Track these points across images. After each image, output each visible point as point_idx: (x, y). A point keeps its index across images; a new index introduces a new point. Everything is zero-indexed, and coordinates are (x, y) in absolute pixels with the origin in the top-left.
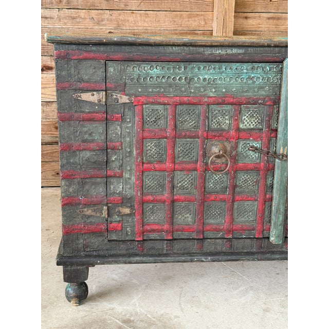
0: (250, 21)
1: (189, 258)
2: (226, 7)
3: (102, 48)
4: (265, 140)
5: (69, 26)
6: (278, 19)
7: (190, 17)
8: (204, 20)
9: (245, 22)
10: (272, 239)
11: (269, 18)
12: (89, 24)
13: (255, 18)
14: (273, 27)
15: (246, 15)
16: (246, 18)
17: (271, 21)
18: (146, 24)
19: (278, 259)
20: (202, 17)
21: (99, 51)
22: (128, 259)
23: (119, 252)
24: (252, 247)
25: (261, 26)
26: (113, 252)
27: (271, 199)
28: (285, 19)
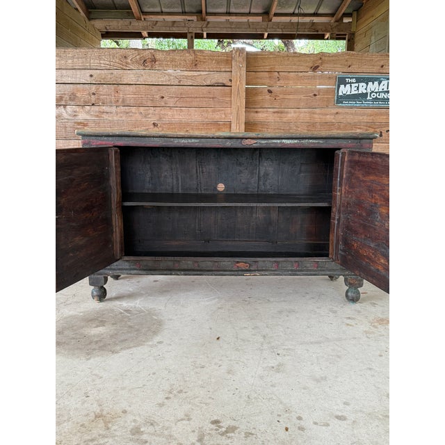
0: (260, 115)
1: (170, 272)
2: (239, 104)
5: (124, 118)
6: (282, 112)
7: (213, 111)
8: (225, 114)
9: (256, 115)
11: (274, 112)
12: (138, 117)
13: (263, 112)
14: (278, 119)
15: (256, 110)
16: (257, 112)
17: (276, 114)
18: (181, 117)
20: (223, 112)
22: (129, 272)
23: (124, 267)
24: (212, 267)
25: (268, 118)
26: (120, 267)
28: (287, 113)
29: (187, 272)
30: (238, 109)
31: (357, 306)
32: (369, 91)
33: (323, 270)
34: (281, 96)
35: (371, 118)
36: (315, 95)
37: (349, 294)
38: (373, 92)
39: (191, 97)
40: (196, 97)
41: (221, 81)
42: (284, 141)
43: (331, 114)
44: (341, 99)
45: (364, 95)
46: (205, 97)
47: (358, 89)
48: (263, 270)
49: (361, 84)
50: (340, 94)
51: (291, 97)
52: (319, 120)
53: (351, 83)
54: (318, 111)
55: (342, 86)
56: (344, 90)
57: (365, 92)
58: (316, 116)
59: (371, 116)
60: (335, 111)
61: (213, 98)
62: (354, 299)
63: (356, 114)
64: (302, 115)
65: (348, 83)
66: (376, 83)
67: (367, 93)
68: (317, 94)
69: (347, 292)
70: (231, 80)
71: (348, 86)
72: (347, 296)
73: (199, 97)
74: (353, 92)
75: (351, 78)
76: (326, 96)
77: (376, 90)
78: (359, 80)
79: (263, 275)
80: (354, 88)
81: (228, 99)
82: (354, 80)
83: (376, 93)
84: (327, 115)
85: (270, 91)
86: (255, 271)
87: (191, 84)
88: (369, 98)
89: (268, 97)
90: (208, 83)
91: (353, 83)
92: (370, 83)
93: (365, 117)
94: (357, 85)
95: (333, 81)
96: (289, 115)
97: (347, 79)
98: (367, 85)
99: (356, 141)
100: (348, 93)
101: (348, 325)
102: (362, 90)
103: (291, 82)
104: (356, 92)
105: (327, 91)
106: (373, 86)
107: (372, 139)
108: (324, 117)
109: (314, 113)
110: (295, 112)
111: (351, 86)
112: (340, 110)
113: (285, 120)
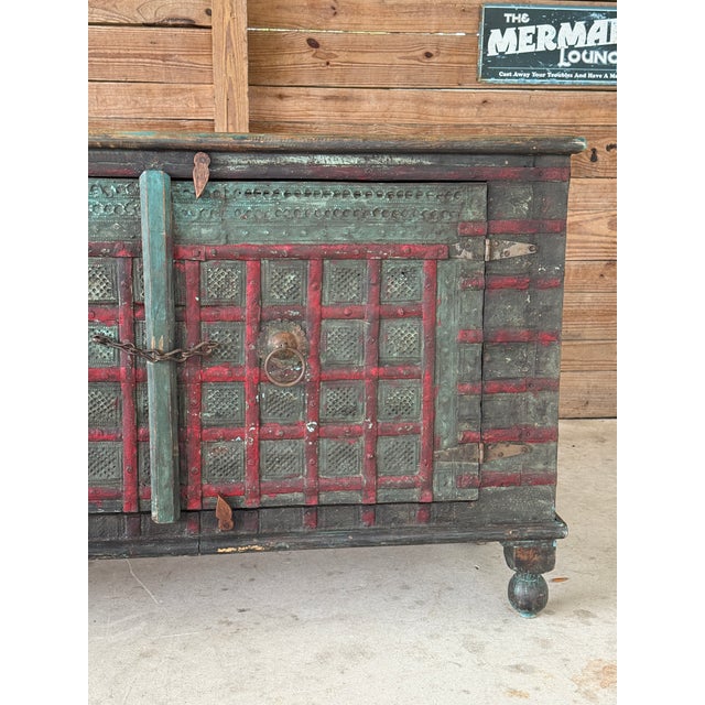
0: (289, 104)
2: (230, 75)
6: (346, 99)
7: (167, 93)
8: (197, 100)
9: (279, 103)
10: (154, 514)
11: (326, 98)
13: (298, 96)
14: (336, 116)
15: (279, 91)
16: (281, 97)
17: (330, 103)
19: (169, 553)
20: (192, 95)
24: (120, 531)
25: (311, 113)
27: (146, 438)
28: (359, 99)
30: (231, 86)
31: (540, 624)
32: (562, 46)
33: (445, 528)
34: (343, 57)
35: (568, 114)
36: (428, 55)
37: (518, 590)
38: (572, 48)
39: (105, 55)
40: (119, 56)
41: (183, 13)
43: (471, 105)
44: (495, 66)
45: (552, 57)
46: (140, 56)
47: (535, 40)
48: (272, 535)
49: (543, 28)
50: (492, 52)
51: (366, 58)
52: (440, 120)
53: (517, 25)
54: (436, 95)
55: (496, 33)
56: (501, 42)
57: (552, 47)
58: (433, 109)
59: (568, 108)
60: (477, 95)
61: (164, 58)
62: (533, 605)
63: (531, 105)
64: (396, 106)
65: (511, 25)
66: (580, 25)
67: (557, 52)
68: (433, 51)
69: (512, 584)
70: (209, 12)
71: (510, 32)
72: (511, 595)
73: (127, 56)
74: (524, 49)
75: (517, 12)
76: (455, 59)
77: (581, 44)
78: (537, 18)
79: (272, 549)
80: (525, 39)
81: (204, 61)
82: (524, 18)
83: (581, 50)
84: (461, 105)
85: (313, 43)
86: (249, 537)
87: (102, 20)
88: (562, 63)
89: (308, 57)
90: (150, 18)
91: (523, 24)
92: (565, 26)
93: (554, 113)
94: (532, 29)
95: (471, 20)
96: (366, 106)
97: (507, 15)
98: (558, 28)
99: (523, 161)
100: (512, 51)
101: (514, 692)
102: (545, 42)
103: (367, 20)
104: (531, 49)
105: (459, 47)
106: (572, 34)
107: (567, 154)
108: (451, 112)
109: (426, 102)
110: (379, 99)
111: (517, 32)
112: (492, 94)
113: (354, 117)
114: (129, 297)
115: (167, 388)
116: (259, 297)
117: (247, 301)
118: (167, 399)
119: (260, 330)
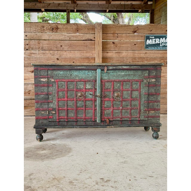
0: (109, 54)
1: (72, 127)
2: (99, 49)
3: (47, 67)
4: (93, 92)
5: (42, 56)
6: (119, 53)
7: (86, 52)
8: (92, 53)
9: (107, 54)
10: (97, 121)
11: (116, 53)
12: (50, 55)
13: (111, 52)
14: (118, 56)
15: (107, 52)
16: (107, 53)
17: (117, 54)
18: (70, 55)
19: (99, 127)
21: (46, 68)
22: (54, 127)
23: (52, 125)
24: (92, 124)
25: (113, 55)
26: (50, 125)
27: (96, 109)
28: (122, 53)
29: (81, 127)
30: (99, 51)
31: (158, 141)
32: (161, 42)
33: (142, 124)
34: (119, 45)
35: (162, 55)
36: (135, 45)
37: (154, 135)
38: (162, 43)
39: (76, 46)
40: (78, 46)
41: (90, 38)
42: (123, 67)
43: (143, 54)
44: (148, 46)
46: (82, 46)
47: (155, 41)
48: (115, 125)
49: (157, 39)
50: (147, 44)
51: (123, 45)
52: (137, 56)
53: (152, 39)
54: (137, 52)
55: (148, 40)
56: (149, 42)
57: (159, 43)
58: (136, 54)
59: (162, 54)
60: (145, 52)
61: (86, 46)
62: (156, 138)
63: (155, 53)
64: (129, 54)
65: (151, 39)
66: (164, 39)
67: (160, 43)
68: (136, 44)
69: (153, 134)
70: (95, 38)
71: (151, 40)
72: (153, 136)
73: (80, 46)
74: (153, 43)
75: (152, 36)
76: (140, 45)
77: (164, 42)
78: (156, 37)
79: (115, 127)
80: (153, 41)
81: (93, 46)
82: (153, 37)
83: (164, 43)
84: (141, 54)
85: (113, 43)
86: (111, 125)
87: (75, 40)
88: (161, 46)
89: (112, 45)
90: (84, 39)
91: (153, 39)
92: (161, 39)
93: (159, 55)
94: (155, 39)
95: (143, 38)
96: (123, 54)
97: (150, 37)
98: (160, 39)
99: (154, 67)
100: (151, 43)
101: (154, 147)
102: (157, 42)
103: (123, 38)
104: (155, 43)
105: (141, 43)
107: (161, 66)
108: (140, 55)
109: (135, 53)
110: (126, 53)
111: (152, 40)
112: (147, 52)
113: (121, 56)
114: (94, 88)
115: (100, 101)
116: (114, 88)
117: (112, 88)
118: (100, 103)
119: (114, 93)
